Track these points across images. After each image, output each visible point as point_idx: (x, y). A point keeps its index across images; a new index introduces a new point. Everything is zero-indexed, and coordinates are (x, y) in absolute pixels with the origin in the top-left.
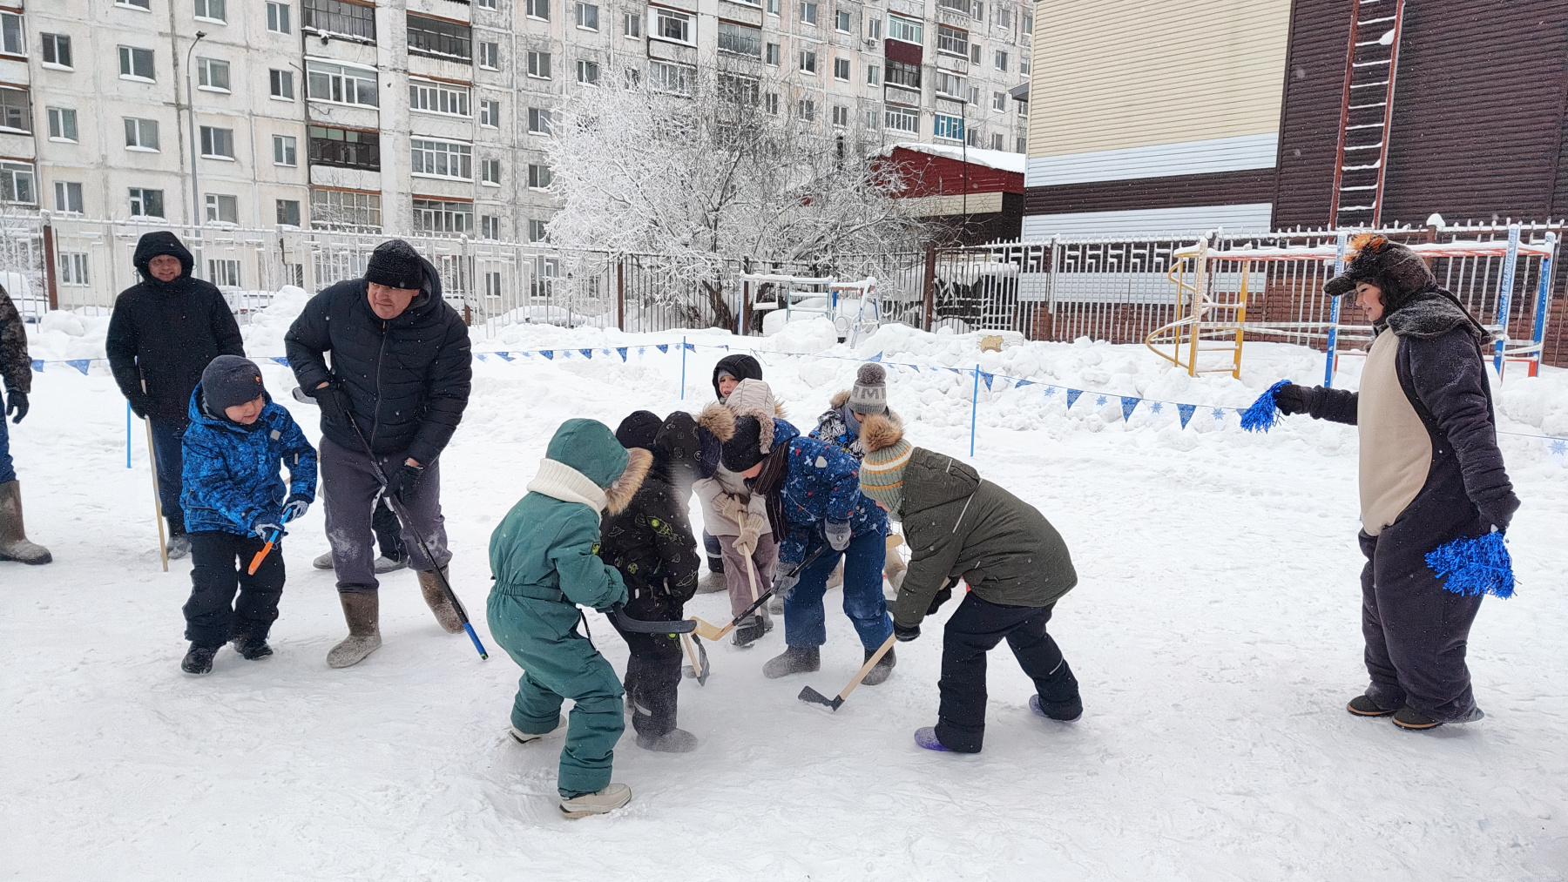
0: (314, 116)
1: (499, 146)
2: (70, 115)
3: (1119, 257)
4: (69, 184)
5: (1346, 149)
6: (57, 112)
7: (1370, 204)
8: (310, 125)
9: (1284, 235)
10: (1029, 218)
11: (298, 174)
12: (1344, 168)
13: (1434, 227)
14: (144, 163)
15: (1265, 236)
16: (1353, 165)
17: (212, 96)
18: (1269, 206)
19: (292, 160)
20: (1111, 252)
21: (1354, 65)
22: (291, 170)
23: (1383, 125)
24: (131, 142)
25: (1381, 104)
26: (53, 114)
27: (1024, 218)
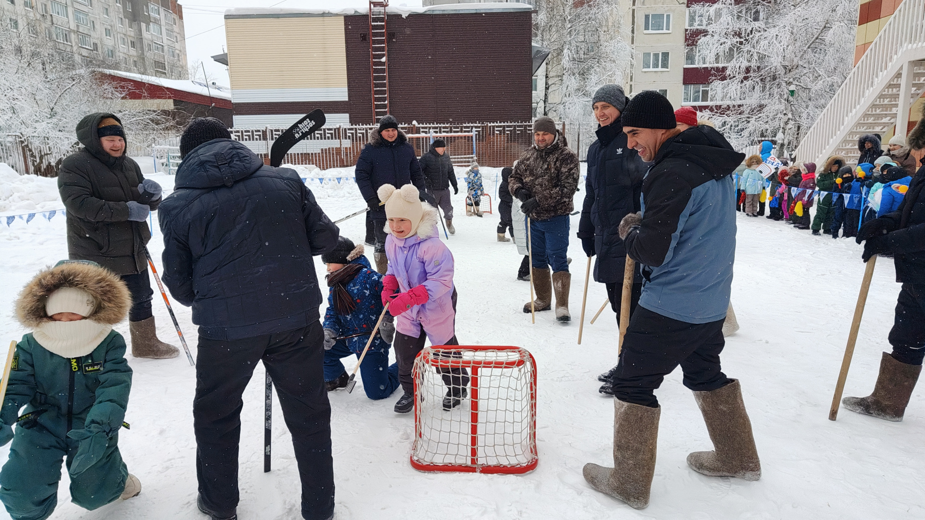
5: (375, 96)
10: (237, 116)
12: (375, 103)
13: (414, 125)
15: (349, 127)
16: (378, 102)
18: (347, 115)
21: (374, 67)
23: (386, 89)
25: (384, 82)
27: (234, 116)
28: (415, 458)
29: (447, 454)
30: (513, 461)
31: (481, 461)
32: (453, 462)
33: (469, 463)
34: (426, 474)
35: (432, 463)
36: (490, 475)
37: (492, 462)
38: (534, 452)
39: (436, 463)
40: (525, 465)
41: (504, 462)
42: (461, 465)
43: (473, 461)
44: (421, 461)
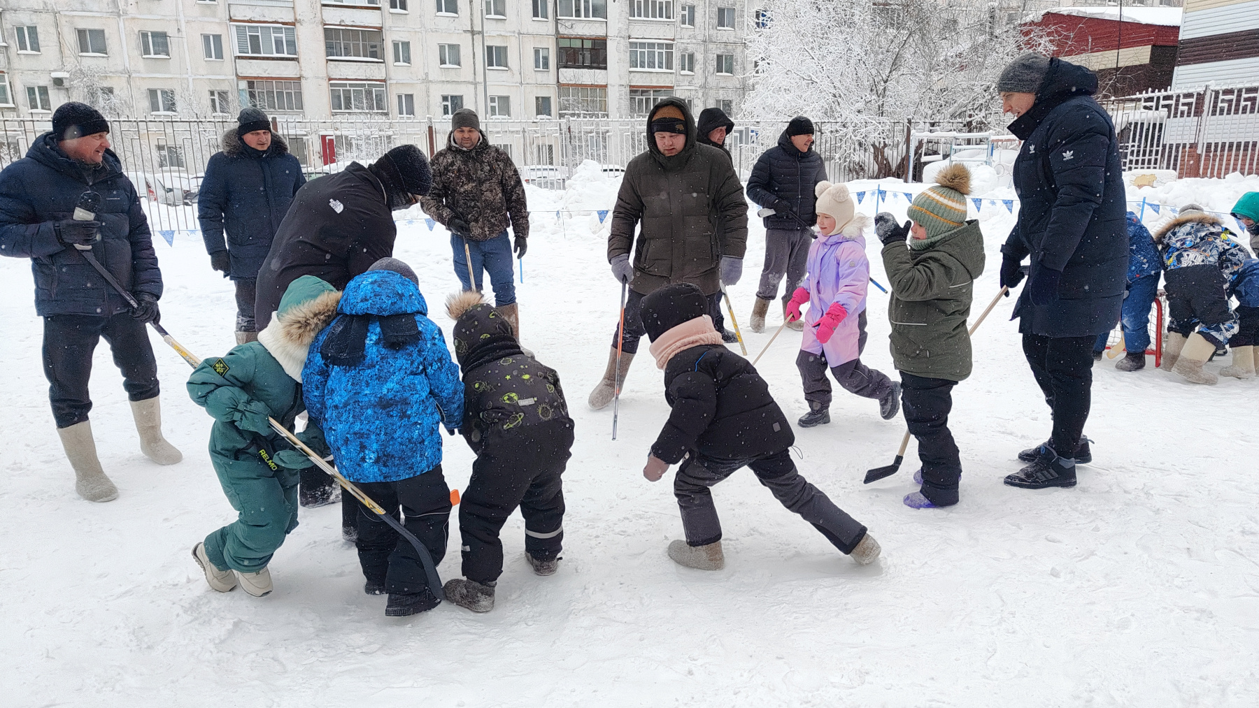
0: (562, 30)
1: (694, 41)
2: (406, 45)
4: (406, 95)
6: (398, 44)
8: (559, 37)
10: (1181, 68)
11: (550, 77)
14: (452, 76)
17: (494, 22)
19: (546, 65)
22: (545, 74)
24: (443, 62)
26: (396, 45)
27: (1176, 68)
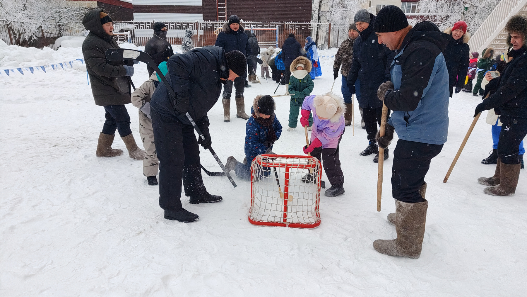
3: (173, 26)
5: (218, 3)
7: (225, 16)
9: (213, 22)
10: (135, 13)
12: (219, 8)
15: (202, 22)
18: (202, 15)
20: (171, 25)
28: (251, 218)
29: (269, 216)
30: (307, 221)
31: (289, 220)
32: (273, 220)
33: (282, 221)
34: (258, 227)
35: (261, 221)
36: (294, 228)
37: (295, 221)
38: (318, 216)
39: (264, 221)
40: (314, 223)
41: (302, 221)
42: (278, 222)
43: (285, 221)
44: (255, 219)
